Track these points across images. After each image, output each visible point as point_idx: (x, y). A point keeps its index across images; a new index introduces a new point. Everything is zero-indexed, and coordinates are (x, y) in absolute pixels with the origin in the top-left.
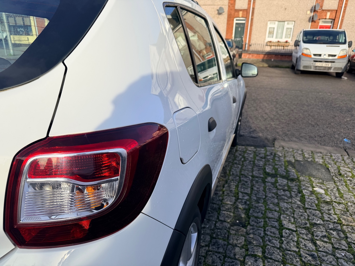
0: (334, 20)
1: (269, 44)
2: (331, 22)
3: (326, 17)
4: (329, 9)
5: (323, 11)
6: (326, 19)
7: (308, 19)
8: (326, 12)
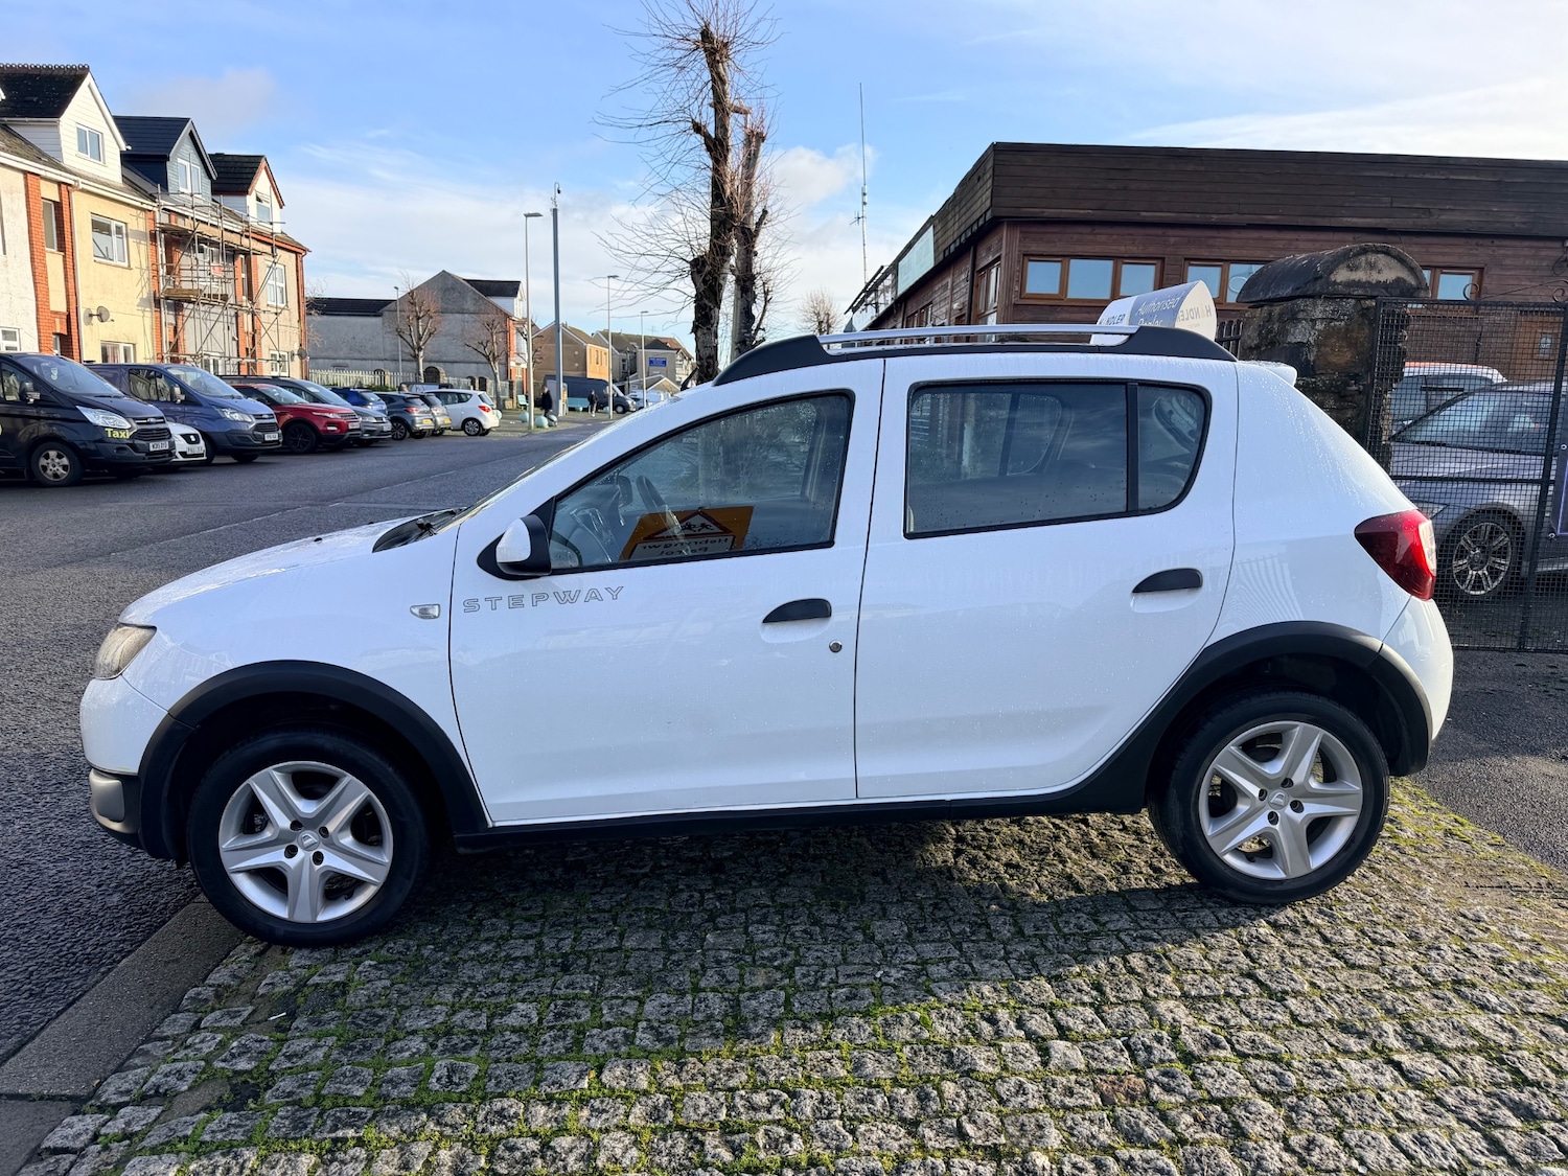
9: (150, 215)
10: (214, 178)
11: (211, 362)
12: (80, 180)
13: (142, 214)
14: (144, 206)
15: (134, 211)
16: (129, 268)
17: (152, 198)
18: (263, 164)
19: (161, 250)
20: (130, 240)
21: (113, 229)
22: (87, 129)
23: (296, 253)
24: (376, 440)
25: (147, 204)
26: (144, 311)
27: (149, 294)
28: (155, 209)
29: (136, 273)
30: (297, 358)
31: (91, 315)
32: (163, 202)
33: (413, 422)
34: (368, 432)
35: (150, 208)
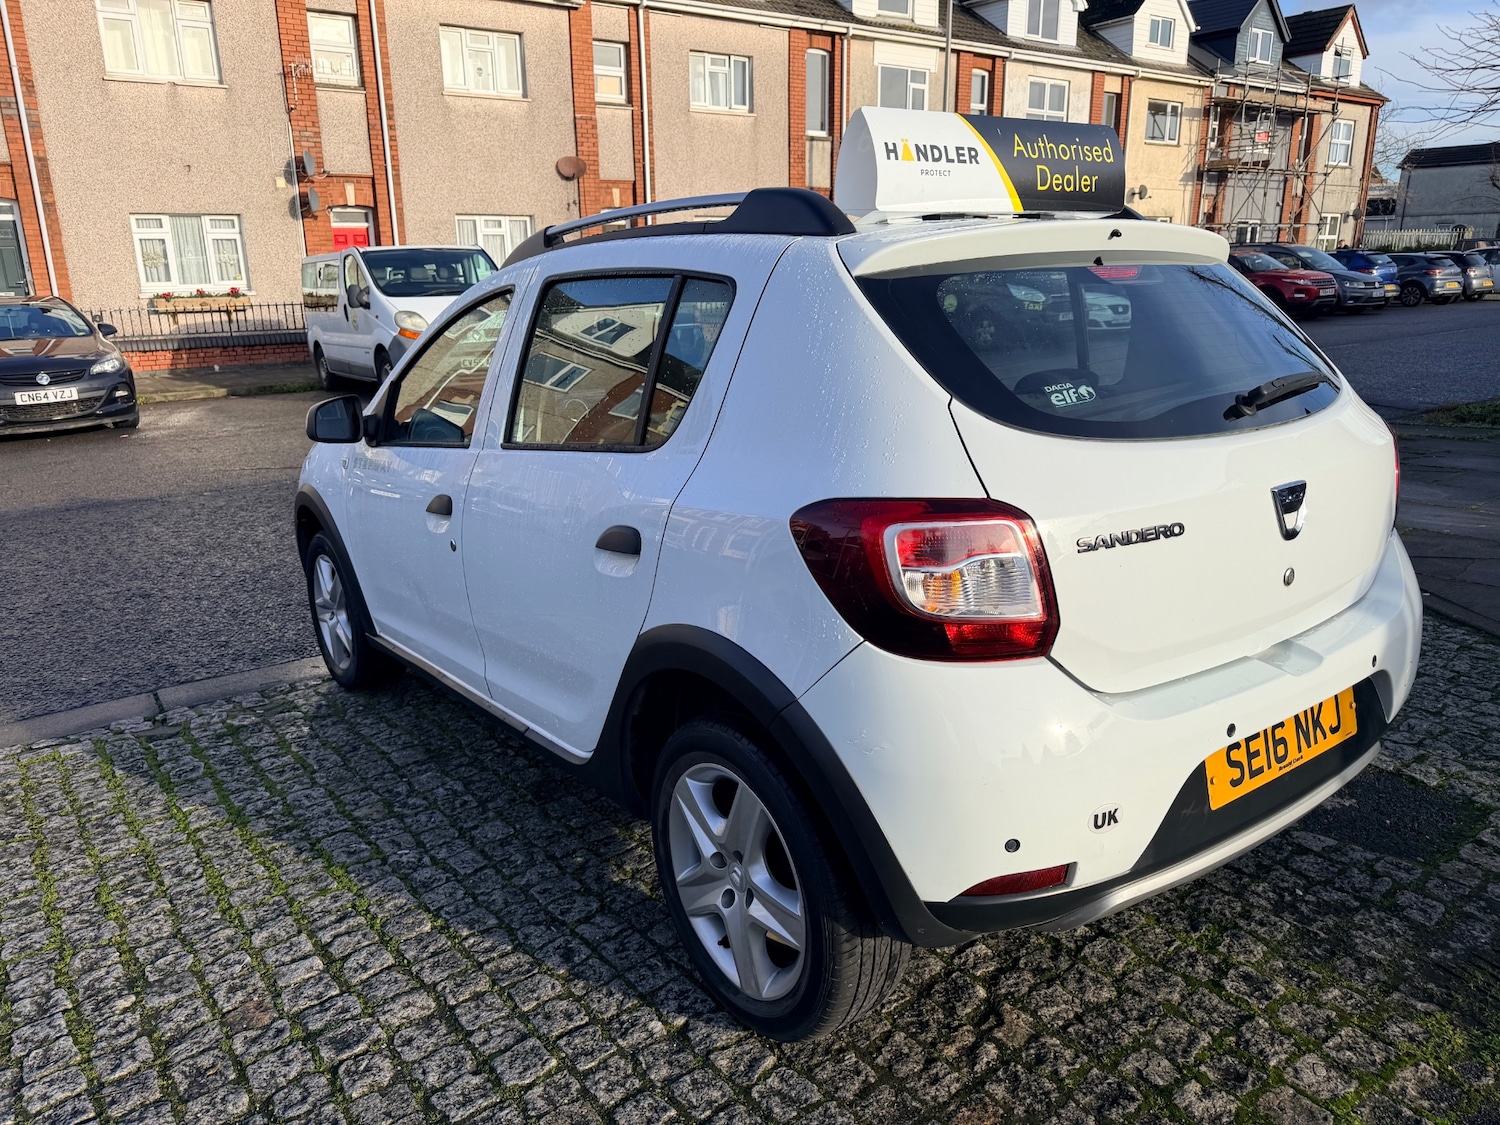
0: (375, 210)
1: (162, 306)
2: (363, 218)
3: (346, 200)
4: (347, 173)
5: (329, 179)
6: (346, 206)
7: (286, 208)
8: (338, 182)
9: (1208, 91)
10: (1288, 40)
11: (1249, 229)
12: (1140, 69)
13: (1200, 92)
14: (1202, 83)
15: (1192, 90)
16: (1178, 145)
17: (1212, 73)
18: (1351, 13)
19: (1215, 125)
20: (1184, 118)
21: (1169, 109)
22: (1160, 19)
23: (1372, 105)
24: (1364, 308)
25: (1206, 81)
26: (1185, 186)
27: (1193, 168)
28: (1213, 84)
29: (1184, 149)
30: (1351, 220)
31: (1134, 194)
32: (1221, 76)
33: (1433, 286)
34: (1352, 298)
35: (1207, 84)
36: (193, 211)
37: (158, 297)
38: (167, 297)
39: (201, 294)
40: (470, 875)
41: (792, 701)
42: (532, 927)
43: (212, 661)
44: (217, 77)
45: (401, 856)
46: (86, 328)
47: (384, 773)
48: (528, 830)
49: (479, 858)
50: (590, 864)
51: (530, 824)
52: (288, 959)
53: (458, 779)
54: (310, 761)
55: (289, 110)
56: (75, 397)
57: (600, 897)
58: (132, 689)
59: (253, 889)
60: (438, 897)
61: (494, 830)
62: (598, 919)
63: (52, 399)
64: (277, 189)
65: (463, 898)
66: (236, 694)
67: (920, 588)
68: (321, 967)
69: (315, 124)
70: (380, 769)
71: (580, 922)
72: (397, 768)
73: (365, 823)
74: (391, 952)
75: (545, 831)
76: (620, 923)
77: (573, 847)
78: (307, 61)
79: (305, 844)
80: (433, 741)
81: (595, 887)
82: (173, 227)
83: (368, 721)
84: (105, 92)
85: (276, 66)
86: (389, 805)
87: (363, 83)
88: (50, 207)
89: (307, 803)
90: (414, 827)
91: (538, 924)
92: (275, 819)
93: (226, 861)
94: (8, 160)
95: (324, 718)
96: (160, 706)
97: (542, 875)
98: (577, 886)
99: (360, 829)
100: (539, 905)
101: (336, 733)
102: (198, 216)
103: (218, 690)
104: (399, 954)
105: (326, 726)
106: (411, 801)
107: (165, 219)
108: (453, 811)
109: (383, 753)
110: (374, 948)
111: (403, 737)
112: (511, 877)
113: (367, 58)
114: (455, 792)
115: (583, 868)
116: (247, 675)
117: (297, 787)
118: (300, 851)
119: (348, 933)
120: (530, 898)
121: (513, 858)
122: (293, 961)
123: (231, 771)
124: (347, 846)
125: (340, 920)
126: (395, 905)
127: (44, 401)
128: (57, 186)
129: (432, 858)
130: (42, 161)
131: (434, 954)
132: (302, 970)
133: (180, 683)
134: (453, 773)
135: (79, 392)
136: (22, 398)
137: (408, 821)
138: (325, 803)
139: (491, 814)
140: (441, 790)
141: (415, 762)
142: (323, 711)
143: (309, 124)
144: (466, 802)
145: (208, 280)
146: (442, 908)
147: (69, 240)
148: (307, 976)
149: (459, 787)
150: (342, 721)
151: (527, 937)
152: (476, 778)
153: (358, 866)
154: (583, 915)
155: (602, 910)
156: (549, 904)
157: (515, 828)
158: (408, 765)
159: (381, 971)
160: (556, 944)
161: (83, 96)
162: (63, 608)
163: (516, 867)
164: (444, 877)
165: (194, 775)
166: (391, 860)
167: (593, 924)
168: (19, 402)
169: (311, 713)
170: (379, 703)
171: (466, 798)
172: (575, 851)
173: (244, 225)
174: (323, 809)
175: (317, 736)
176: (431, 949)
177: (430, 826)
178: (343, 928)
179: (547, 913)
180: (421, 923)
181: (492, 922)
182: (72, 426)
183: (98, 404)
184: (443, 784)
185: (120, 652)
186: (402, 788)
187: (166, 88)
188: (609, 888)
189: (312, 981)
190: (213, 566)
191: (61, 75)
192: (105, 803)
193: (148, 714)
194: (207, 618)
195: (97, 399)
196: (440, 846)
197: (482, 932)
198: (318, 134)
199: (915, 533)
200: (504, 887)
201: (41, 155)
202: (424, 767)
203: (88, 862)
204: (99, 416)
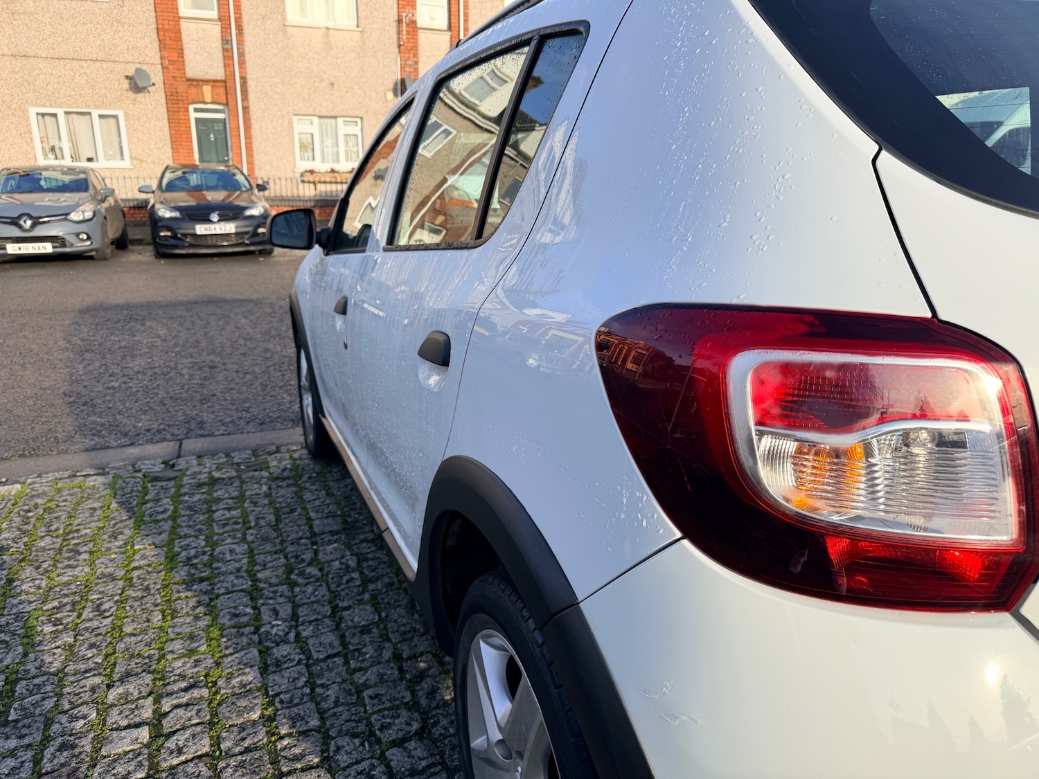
1: (308, 178)
36: (333, 114)
37: (306, 171)
38: (312, 172)
39: (333, 171)
40: (322, 660)
41: (574, 604)
42: (347, 739)
43: (232, 422)
44: (355, 23)
45: (273, 627)
46: (248, 186)
47: (301, 538)
48: (390, 621)
49: (336, 643)
50: (431, 672)
51: (394, 614)
52: (125, 723)
53: (356, 555)
54: (252, 518)
55: (399, 46)
56: (233, 231)
57: (425, 716)
58: (168, 436)
59: (139, 638)
60: (279, 681)
61: (360, 615)
62: (412, 745)
63: (219, 232)
64: (387, 100)
65: (303, 687)
66: (234, 450)
67: (789, 467)
68: (145, 741)
69: (415, 55)
70: (300, 534)
71: (394, 743)
72: (314, 535)
73: (262, 585)
74: (211, 738)
75: (404, 625)
76: (432, 755)
77: (421, 649)
78: (414, 11)
79: (206, 598)
80: (353, 513)
81: (424, 702)
82: (321, 126)
83: (314, 487)
84: (285, 33)
85: (393, 16)
86: (290, 570)
87: (450, 28)
88: (246, 109)
89: (228, 557)
90: (299, 597)
91: (355, 736)
92: (196, 568)
93: (136, 604)
94: (223, 78)
95: (284, 479)
96: (180, 452)
97: (381, 676)
98: (408, 697)
99: (254, 594)
100: (365, 712)
101: (285, 494)
102: (335, 117)
103: (225, 445)
104: (217, 742)
105: (281, 487)
106: (309, 570)
107: (315, 119)
108: (338, 586)
109: (309, 519)
110: (199, 729)
111: (331, 507)
112: (355, 671)
113: (454, 10)
114: (348, 567)
115: (421, 676)
116: (251, 435)
117: (229, 540)
118: (199, 603)
119: (187, 705)
120: (360, 702)
121: (364, 650)
122: (128, 727)
123: (190, 517)
124: (236, 608)
125: (186, 690)
126: (241, 681)
127: (214, 232)
128: (251, 96)
129: (298, 635)
130: (244, 80)
131: (247, 750)
132: (127, 740)
133: (202, 436)
134: (355, 547)
135: (236, 227)
136: (201, 229)
137: (297, 590)
138: (240, 560)
139: (367, 596)
140: (337, 563)
141: (331, 532)
142: (286, 474)
143: (412, 55)
144: (352, 579)
145: (338, 161)
146: (278, 694)
147: (255, 131)
148: (127, 749)
149: (352, 563)
150: (296, 485)
151: (338, 749)
152: (370, 556)
153: (233, 630)
154: (401, 734)
155: (420, 734)
156: (373, 713)
157: (380, 616)
158: (324, 533)
159: (191, 760)
160: (360, 767)
161: (271, 37)
162: (156, 370)
163: (363, 660)
164: (297, 658)
165: (161, 517)
166: (262, 630)
167: (405, 749)
168: (198, 232)
169: (275, 475)
170: (330, 472)
171: (353, 575)
172: (421, 654)
173: (365, 125)
174: (237, 565)
175: (270, 495)
176: (246, 743)
177: (313, 599)
178: (185, 698)
179: (369, 724)
180: (252, 709)
181: (314, 723)
182: (230, 250)
183: (247, 236)
184: (343, 557)
185: (174, 407)
186: (308, 556)
187: (323, 31)
188: (437, 707)
189: (130, 755)
190: (267, 350)
191: (260, 22)
192: (88, 531)
193: (167, 458)
194: (244, 388)
195: (247, 233)
196: (310, 622)
197: (301, 733)
198: (416, 63)
199: (786, 368)
200: (344, 681)
201: (244, 75)
202: (335, 537)
203: (44, 584)
204: (247, 245)
